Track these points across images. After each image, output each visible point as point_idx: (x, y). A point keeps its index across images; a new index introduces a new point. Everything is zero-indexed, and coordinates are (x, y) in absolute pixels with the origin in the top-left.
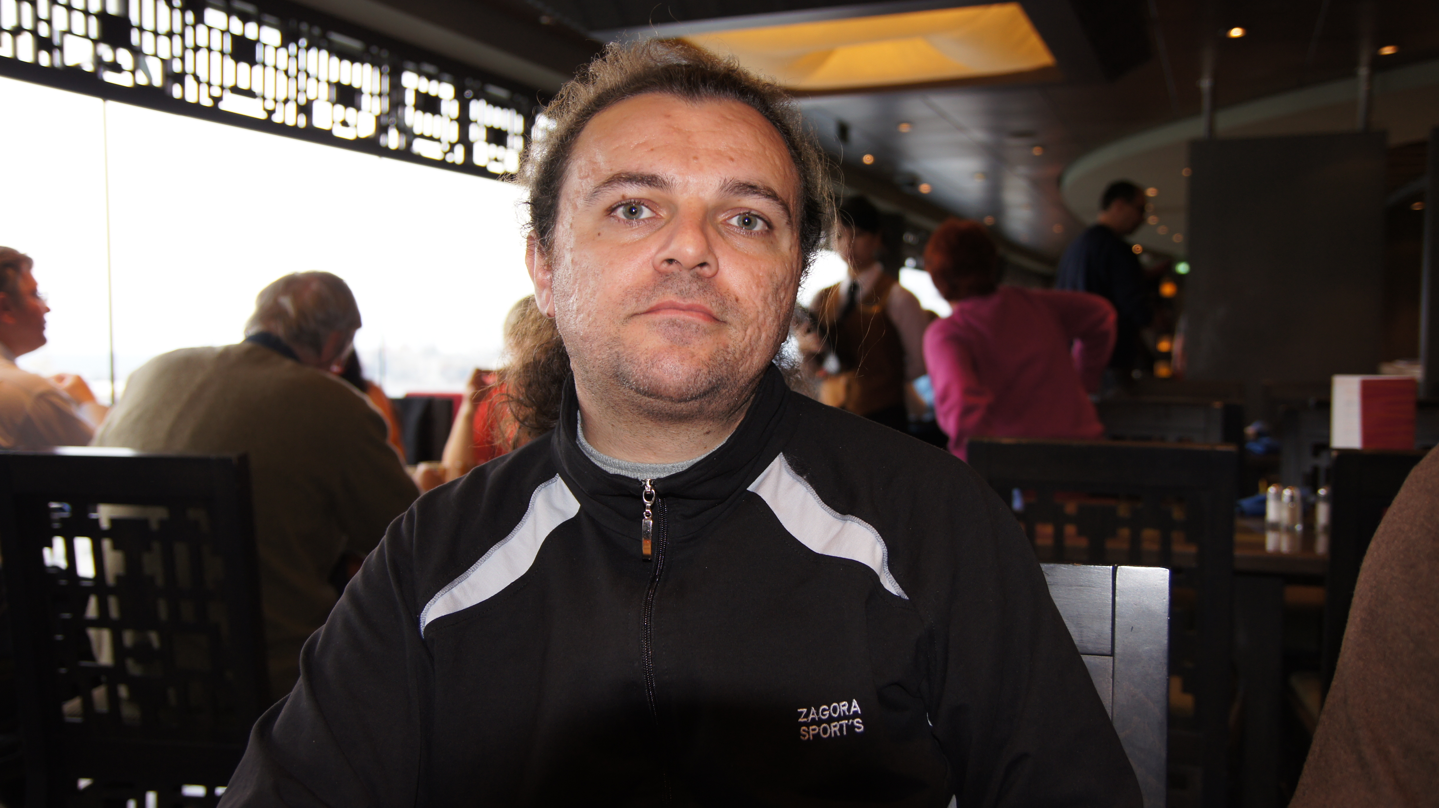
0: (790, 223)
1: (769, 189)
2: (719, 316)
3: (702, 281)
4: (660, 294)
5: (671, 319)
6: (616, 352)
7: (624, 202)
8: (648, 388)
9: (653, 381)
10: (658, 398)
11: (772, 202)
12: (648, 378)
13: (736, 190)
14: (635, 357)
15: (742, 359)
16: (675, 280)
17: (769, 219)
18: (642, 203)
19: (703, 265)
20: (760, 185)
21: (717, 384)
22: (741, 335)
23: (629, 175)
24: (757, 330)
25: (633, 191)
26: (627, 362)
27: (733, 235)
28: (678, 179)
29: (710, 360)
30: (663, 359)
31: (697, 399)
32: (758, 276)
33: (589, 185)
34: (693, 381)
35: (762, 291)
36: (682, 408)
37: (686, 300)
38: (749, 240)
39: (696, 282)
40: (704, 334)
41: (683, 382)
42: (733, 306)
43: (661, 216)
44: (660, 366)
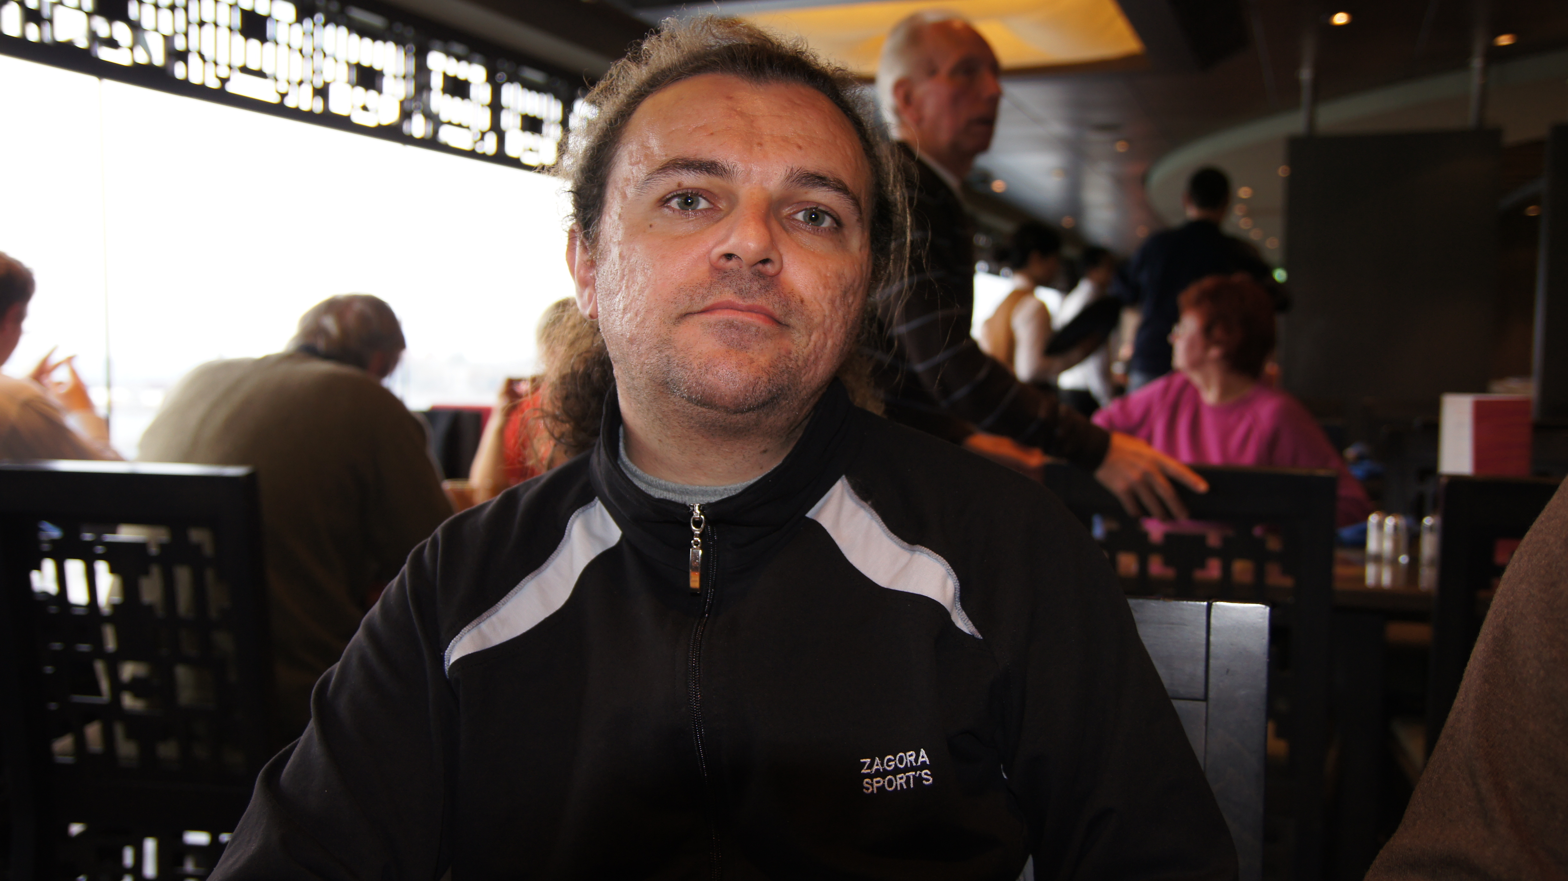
0: (860, 220)
1: (840, 182)
2: (782, 319)
3: (764, 279)
4: (717, 293)
5: (728, 320)
6: (667, 356)
7: (680, 192)
8: (701, 397)
9: (707, 389)
10: (712, 408)
11: (842, 196)
12: (701, 385)
13: (803, 181)
14: (687, 362)
15: (805, 367)
16: (734, 278)
17: (839, 216)
18: (700, 194)
19: (765, 261)
20: (829, 176)
21: (777, 394)
22: (804, 340)
23: (685, 161)
24: (822, 336)
25: (690, 180)
26: (678, 367)
27: (798, 231)
28: (740, 167)
29: (770, 367)
30: (718, 365)
31: (754, 410)
32: (826, 277)
33: (640, 172)
34: (751, 390)
35: (829, 292)
36: (738, 420)
37: (746, 300)
38: (815, 237)
39: (757, 280)
40: (764, 338)
41: (741, 391)
42: (797, 308)
43: (719, 208)
44: (715, 372)
